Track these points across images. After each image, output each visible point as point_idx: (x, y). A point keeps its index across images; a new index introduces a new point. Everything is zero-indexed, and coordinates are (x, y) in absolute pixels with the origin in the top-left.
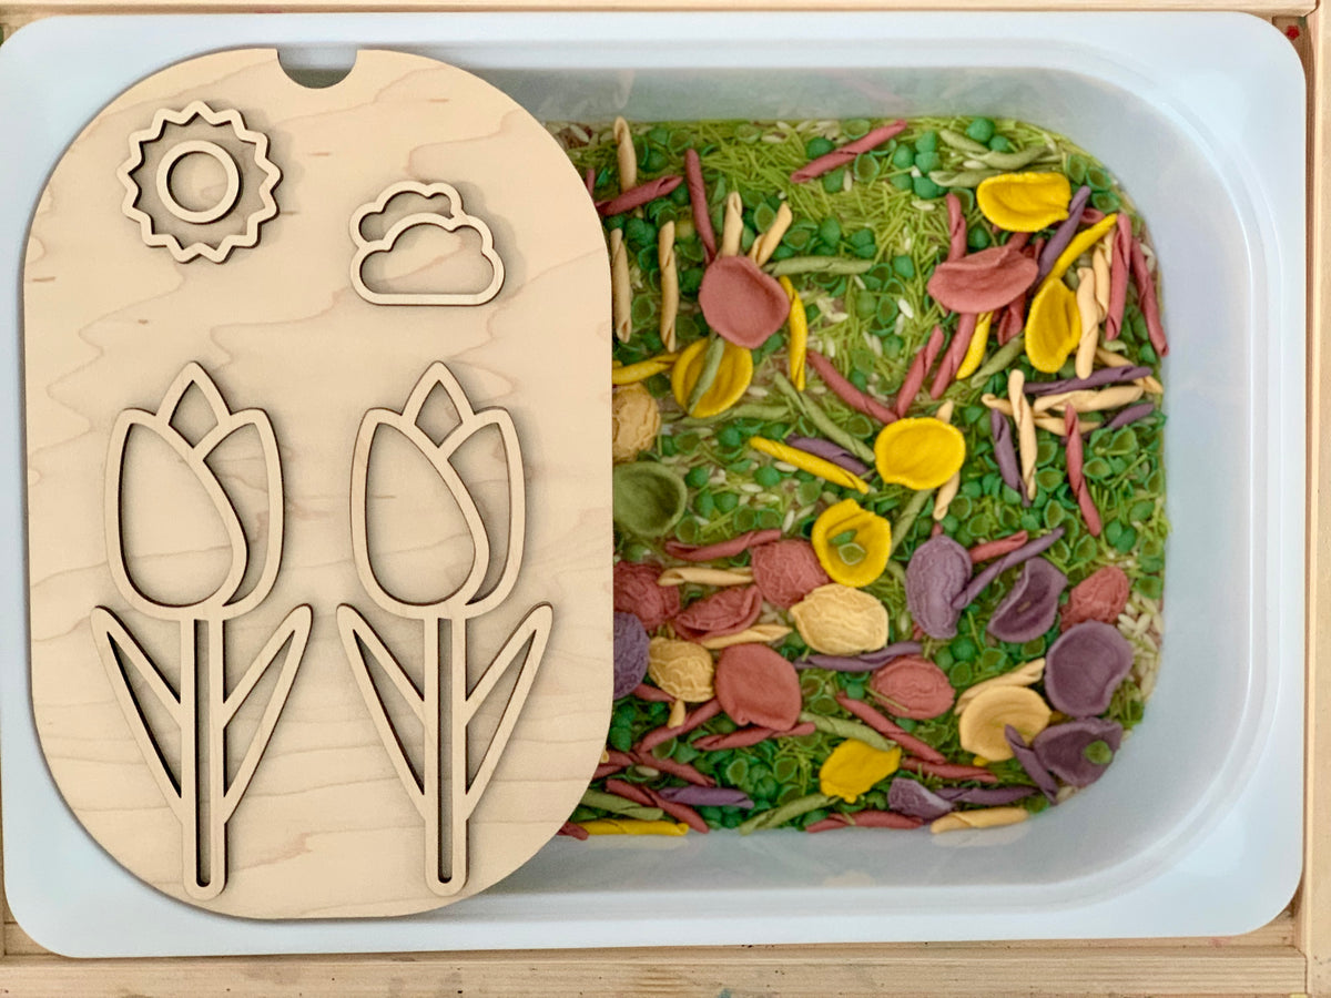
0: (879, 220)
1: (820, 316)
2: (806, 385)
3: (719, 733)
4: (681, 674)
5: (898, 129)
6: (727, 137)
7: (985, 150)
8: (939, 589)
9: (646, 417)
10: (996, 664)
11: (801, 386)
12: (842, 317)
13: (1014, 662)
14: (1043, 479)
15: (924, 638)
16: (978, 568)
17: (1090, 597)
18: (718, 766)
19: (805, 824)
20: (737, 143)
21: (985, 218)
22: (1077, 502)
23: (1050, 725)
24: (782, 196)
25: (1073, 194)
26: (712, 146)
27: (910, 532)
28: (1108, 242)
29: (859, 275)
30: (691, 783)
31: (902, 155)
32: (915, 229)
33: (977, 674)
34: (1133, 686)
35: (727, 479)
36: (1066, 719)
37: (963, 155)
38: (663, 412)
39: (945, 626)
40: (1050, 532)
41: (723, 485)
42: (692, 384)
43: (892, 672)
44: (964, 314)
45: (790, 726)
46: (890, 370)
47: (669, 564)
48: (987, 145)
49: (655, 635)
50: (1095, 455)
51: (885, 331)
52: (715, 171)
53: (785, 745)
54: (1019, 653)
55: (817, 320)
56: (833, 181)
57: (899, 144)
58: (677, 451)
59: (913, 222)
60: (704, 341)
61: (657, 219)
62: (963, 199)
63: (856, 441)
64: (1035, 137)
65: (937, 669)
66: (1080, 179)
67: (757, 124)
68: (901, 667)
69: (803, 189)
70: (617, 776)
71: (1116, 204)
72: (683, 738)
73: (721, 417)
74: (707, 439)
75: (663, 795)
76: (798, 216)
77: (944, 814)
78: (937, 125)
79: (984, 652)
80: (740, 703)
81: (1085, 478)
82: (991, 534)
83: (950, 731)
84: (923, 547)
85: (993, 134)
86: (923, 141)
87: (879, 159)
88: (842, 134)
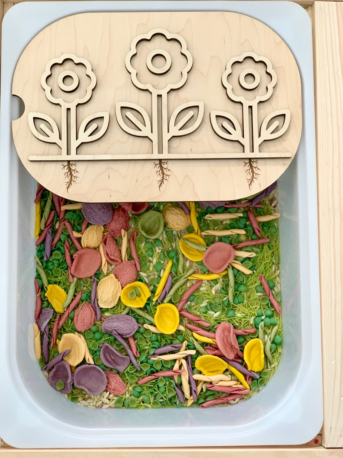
0: (247, 305)
1: (214, 285)
2: (190, 280)
3: (70, 250)
4: (91, 236)
5: (278, 311)
6: (274, 253)
7: (271, 341)
8: (120, 325)
9: (179, 225)
10: (93, 346)
11: (190, 278)
12: (213, 292)
13: (93, 353)
14: (157, 362)
15: (102, 322)
16: (126, 340)
17: (115, 381)
18: (59, 249)
19: (38, 279)
20: (272, 256)
21: (248, 341)
22: (149, 375)
23: (71, 366)
24: (255, 271)
25: (257, 373)
26: (271, 247)
27: (139, 316)
28: (240, 386)
29: (228, 298)
30: (53, 240)
31: (269, 312)
32: (243, 317)
33: (89, 340)
34: (84, 398)
35: (158, 253)
36: (72, 373)
37: (269, 334)
38: (181, 231)
39: (106, 328)
40: (139, 365)
41: (156, 251)
42: (191, 240)
43: (90, 309)
44: (215, 335)
45: (72, 274)
46: (195, 310)
47: (129, 233)
48: (273, 342)
49: (104, 228)
50: (166, 381)
51: (209, 308)
52: (263, 249)
53: (65, 272)
54: (96, 356)
55: (213, 284)
56: (260, 289)
57: (273, 311)
58: (167, 236)
59: (247, 316)
60: (205, 245)
61: (247, 228)
62: (254, 334)
63: (171, 296)
64: (276, 360)
65: (91, 326)
66: (262, 376)
67: (279, 263)
68: (92, 313)
69: (257, 279)
70: (56, 215)
71: (253, 389)
72: (69, 236)
73: (179, 250)
74: (172, 246)
75: (49, 230)
76: (248, 276)
77: (40, 328)
78: (279, 325)
79: (97, 342)
80: (81, 256)
81: (158, 378)
82: (138, 345)
83: (69, 331)
84: (134, 320)
85: (276, 344)
86: (273, 320)
87: (267, 305)
88: (275, 293)
